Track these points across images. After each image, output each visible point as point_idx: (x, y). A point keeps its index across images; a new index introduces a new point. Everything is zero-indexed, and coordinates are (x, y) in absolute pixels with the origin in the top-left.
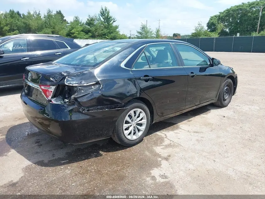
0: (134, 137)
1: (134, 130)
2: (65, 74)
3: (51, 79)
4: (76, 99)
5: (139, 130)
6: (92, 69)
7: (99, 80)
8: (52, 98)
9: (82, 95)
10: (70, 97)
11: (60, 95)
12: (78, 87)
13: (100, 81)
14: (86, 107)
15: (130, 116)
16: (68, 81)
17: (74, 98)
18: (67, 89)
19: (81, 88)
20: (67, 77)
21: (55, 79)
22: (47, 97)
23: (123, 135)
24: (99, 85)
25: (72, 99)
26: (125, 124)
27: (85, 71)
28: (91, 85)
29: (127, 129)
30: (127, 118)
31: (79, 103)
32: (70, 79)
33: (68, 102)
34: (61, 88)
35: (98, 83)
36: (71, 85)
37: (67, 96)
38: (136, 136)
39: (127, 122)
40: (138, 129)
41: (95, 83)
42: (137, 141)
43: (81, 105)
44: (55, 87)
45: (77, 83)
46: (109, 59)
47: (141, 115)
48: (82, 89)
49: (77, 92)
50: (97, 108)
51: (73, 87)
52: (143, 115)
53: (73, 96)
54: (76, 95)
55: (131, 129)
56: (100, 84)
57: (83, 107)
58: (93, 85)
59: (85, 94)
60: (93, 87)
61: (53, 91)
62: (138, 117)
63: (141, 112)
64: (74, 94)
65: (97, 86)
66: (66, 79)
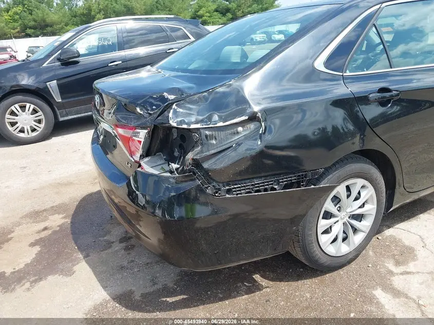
0: (344, 249)
1: (344, 232)
2: (172, 97)
3: (138, 110)
4: (197, 163)
5: (355, 230)
6: (239, 79)
7: (256, 108)
8: (142, 157)
9: (213, 152)
10: (184, 157)
11: (160, 150)
12: (202, 131)
13: (261, 111)
14: (223, 183)
15: (336, 200)
16: (177, 117)
17: (193, 159)
18: (175, 135)
19: (211, 133)
20: (174, 106)
21: (148, 110)
22: (132, 154)
23: (316, 248)
24: (257, 123)
25: (187, 163)
26: (323, 218)
27: (221, 86)
28: (236, 124)
29: (326, 232)
30: (329, 206)
31: (206, 172)
32: (181, 110)
33: (177, 169)
34: (161, 134)
35: (253, 118)
36: (185, 126)
37: (176, 154)
38: (349, 245)
39: (328, 215)
40: (352, 227)
41: (247, 118)
42: (351, 257)
43: (212, 179)
44: (146, 131)
45: (201, 121)
46: (283, 51)
47: (363, 194)
48: (212, 137)
49: (202, 144)
50: (252, 185)
51: (189, 130)
52: (369, 193)
53: (190, 156)
54: (198, 153)
55: (337, 229)
56: (259, 121)
57: (215, 184)
58: (241, 124)
59: (219, 149)
60: (240, 129)
61: (142, 140)
62: (356, 199)
63: (363, 187)
64: (193, 147)
65: (252, 126)
66: (172, 111)
